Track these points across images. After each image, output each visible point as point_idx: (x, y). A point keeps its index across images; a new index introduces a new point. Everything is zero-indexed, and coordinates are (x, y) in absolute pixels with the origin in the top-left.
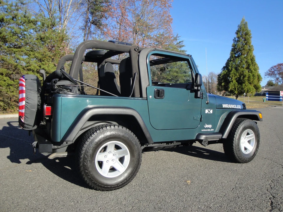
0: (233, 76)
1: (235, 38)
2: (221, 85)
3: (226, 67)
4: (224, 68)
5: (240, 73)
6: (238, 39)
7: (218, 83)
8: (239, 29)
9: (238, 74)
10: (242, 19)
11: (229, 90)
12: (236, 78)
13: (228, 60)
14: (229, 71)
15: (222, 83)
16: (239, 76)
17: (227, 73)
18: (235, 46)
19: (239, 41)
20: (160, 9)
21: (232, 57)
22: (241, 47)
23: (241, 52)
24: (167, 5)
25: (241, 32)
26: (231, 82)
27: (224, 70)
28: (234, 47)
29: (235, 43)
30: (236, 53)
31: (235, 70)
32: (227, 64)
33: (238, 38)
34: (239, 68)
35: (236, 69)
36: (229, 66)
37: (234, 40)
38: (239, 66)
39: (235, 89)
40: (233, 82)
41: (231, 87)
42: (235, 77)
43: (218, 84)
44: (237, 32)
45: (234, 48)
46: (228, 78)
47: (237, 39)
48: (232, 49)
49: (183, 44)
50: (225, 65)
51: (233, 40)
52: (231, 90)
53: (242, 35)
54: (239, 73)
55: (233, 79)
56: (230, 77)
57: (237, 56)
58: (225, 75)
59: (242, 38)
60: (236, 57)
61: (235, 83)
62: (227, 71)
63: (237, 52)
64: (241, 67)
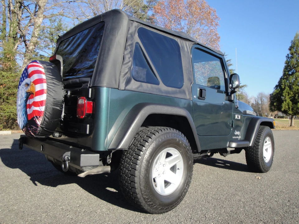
0: (286, 95)
1: (288, 55)
2: (274, 105)
3: (279, 86)
4: (277, 86)
5: (295, 91)
6: (292, 56)
7: (271, 102)
8: (293, 45)
9: (292, 93)
10: (296, 34)
11: (283, 109)
12: (290, 97)
13: (281, 79)
14: (282, 90)
15: (274, 103)
16: (293, 95)
17: (279, 92)
18: (289, 63)
19: (293, 58)
20: (206, 28)
21: (284, 75)
22: (295, 64)
23: (295, 69)
24: (214, 23)
25: (295, 48)
26: (284, 101)
27: (276, 89)
28: (287, 64)
29: (289, 60)
30: (289, 71)
31: (289, 89)
32: (280, 82)
33: (292, 54)
34: (294, 87)
35: (290, 87)
36: (282, 84)
37: (288, 57)
38: (294, 85)
39: (289, 108)
40: (287, 101)
41: (284, 106)
42: (288, 95)
43: (270, 104)
44: (290, 48)
45: (287, 66)
46: (282, 97)
47: (290, 55)
48: (285, 66)
49: (231, 63)
50: (277, 84)
51: (286, 57)
52: (285, 110)
53: (296, 51)
54: (293, 91)
55: (286, 98)
56: (283, 96)
57: (290, 73)
58: (277, 94)
59: (296, 54)
60: (289, 75)
61: (289, 102)
62: (279, 90)
63: (291, 70)
64: (295, 85)
